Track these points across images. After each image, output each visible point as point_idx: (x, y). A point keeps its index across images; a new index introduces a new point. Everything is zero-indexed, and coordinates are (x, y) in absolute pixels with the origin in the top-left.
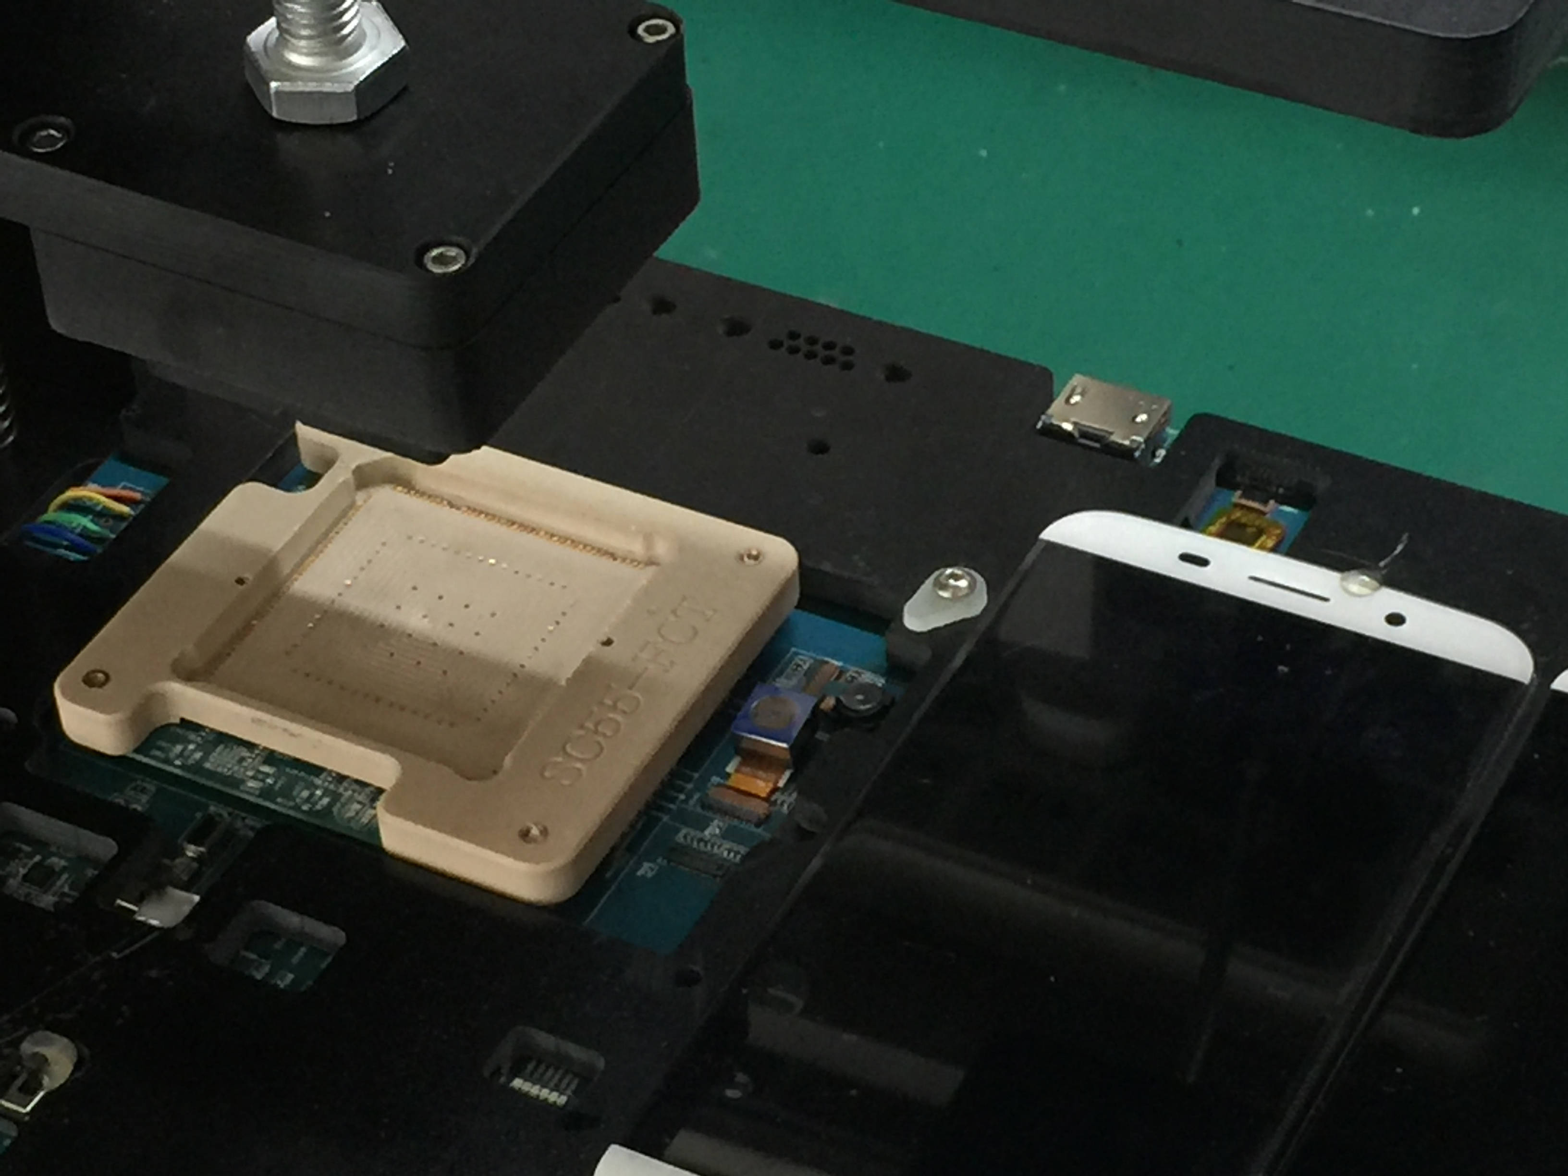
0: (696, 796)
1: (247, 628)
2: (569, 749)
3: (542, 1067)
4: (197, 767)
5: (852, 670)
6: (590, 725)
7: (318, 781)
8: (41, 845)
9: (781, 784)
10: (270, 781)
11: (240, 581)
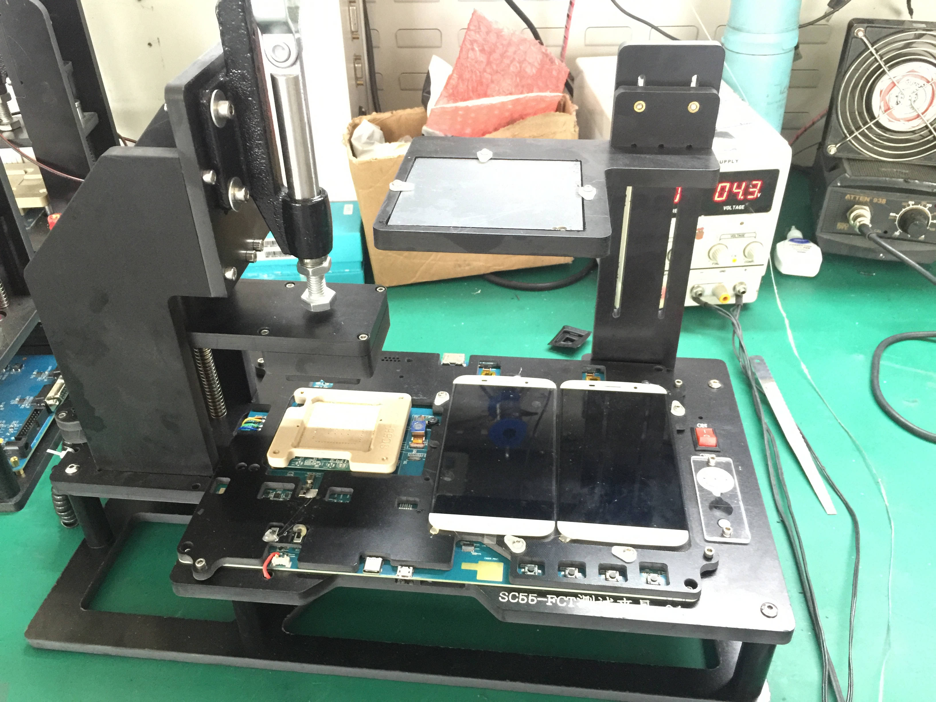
0: (408, 446)
1: (302, 435)
2: (384, 441)
3: (403, 505)
4: (303, 465)
5: (426, 416)
6: (385, 436)
7: (330, 462)
8: (274, 490)
9: (424, 440)
10: (320, 464)
11: (298, 426)
